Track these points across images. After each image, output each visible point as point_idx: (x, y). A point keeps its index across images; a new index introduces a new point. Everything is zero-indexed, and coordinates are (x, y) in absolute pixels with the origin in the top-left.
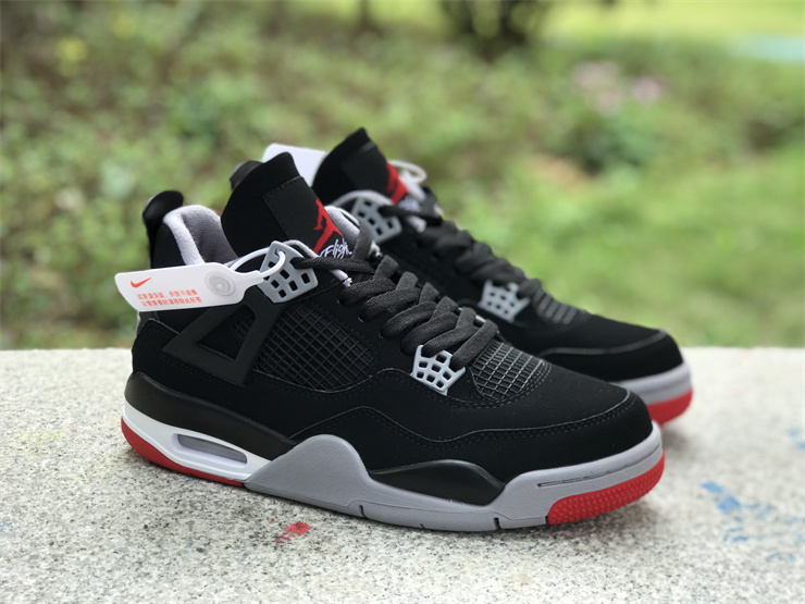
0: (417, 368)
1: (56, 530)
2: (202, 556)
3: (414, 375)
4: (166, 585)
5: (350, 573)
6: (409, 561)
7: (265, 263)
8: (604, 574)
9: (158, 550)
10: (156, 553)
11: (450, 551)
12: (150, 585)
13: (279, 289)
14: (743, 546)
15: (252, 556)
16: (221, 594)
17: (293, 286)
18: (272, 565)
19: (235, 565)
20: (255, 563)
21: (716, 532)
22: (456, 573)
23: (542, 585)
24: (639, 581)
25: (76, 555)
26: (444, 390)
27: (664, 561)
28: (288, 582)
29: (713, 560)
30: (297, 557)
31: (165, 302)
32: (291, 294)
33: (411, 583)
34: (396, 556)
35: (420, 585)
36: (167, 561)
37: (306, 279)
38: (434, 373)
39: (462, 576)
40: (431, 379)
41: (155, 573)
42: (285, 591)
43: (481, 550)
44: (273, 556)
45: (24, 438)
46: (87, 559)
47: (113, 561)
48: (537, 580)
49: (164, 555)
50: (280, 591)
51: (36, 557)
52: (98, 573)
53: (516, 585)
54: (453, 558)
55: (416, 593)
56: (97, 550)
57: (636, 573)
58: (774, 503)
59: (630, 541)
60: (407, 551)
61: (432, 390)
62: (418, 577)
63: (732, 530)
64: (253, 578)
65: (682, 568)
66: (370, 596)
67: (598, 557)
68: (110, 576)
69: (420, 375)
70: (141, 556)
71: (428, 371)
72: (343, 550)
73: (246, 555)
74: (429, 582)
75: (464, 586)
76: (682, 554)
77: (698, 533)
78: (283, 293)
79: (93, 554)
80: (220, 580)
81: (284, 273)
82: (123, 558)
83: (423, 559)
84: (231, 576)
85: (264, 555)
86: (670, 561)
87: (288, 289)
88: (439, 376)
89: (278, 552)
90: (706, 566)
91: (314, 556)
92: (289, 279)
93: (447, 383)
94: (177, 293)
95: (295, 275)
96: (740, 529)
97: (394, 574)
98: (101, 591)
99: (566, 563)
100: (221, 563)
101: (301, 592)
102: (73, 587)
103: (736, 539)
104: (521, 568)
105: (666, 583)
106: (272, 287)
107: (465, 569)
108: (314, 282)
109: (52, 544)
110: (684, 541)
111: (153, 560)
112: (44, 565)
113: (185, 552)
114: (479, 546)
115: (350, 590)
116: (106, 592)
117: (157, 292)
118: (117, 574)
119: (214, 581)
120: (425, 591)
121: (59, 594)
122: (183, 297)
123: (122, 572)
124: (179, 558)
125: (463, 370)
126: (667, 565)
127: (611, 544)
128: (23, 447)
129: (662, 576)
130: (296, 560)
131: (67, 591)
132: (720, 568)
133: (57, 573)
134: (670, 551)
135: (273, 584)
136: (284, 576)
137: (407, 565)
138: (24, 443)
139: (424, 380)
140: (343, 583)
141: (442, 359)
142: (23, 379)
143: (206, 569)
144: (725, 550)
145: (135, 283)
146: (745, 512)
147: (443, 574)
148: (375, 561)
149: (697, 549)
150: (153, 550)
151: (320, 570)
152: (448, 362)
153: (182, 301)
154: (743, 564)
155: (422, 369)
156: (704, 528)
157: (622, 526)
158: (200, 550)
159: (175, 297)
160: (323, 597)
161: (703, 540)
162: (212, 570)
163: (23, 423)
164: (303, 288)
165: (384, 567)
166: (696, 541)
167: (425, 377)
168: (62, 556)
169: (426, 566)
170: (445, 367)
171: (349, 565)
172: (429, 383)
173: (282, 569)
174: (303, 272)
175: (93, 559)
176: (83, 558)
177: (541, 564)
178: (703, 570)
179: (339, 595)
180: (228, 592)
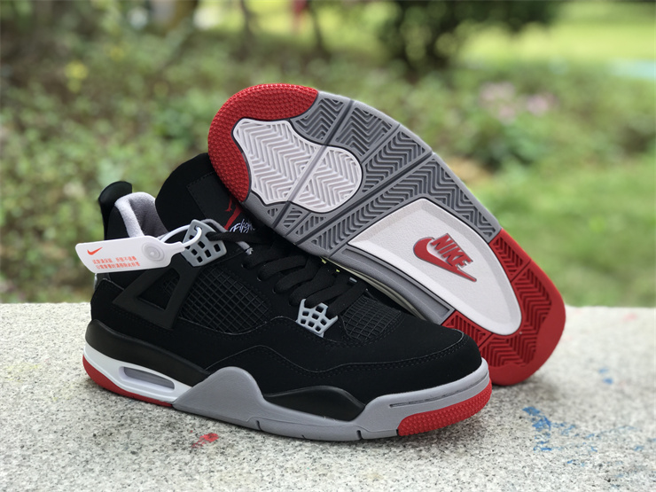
0: (301, 317)
1: (27, 437)
2: (134, 457)
3: (299, 321)
4: (105, 478)
5: (245, 471)
6: (290, 462)
7: (187, 236)
8: (437, 474)
9: (102, 452)
10: (100, 455)
11: (322, 456)
12: (93, 478)
13: (197, 256)
14: (547, 455)
15: (172, 458)
16: (145, 484)
17: (208, 253)
18: (186, 464)
19: (158, 464)
20: (174, 462)
21: (528, 443)
22: (325, 472)
23: (390, 481)
24: (463, 479)
25: (40, 455)
26: (321, 333)
27: (485, 465)
28: (197, 477)
29: (523, 464)
30: (206, 458)
31: (113, 266)
32: (206, 260)
33: (290, 478)
34: (281, 459)
35: (296, 480)
36: (107, 460)
37: (217, 248)
38: (314, 320)
39: (329, 474)
40: (311, 324)
41: (97, 469)
42: (194, 483)
43: (346, 455)
44: (188, 457)
45: (10, 369)
46: (48, 458)
47: (67, 460)
48: (385, 477)
49: (105, 456)
50: (190, 483)
51: (10, 456)
52: (55, 468)
53: (369, 481)
54: (325, 461)
55: (292, 485)
56: (55, 451)
57: (461, 473)
58: (577, 423)
59: (462, 450)
60: (290, 455)
61: (311, 333)
62: (296, 474)
63: (542, 443)
64: (171, 473)
65: (497, 469)
66: (257, 487)
67: (435, 461)
68: (63, 470)
69: (303, 322)
70: (88, 457)
71: (309, 318)
72: (242, 454)
73: (167, 456)
74: (303, 477)
75: (329, 481)
76: (500, 460)
77: (514, 444)
78: (200, 259)
79: (52, 454)
80: (146, 475)
81: (201, 244)
82: (75, 458)
83: (301, 461)
84: (154, 472)
85: (181, 457)
86: (489, 464)
87: (204, 256)
88: (317, 323)
89: (192, 454)
90: (516, 468)
91: (219, 458)
92: (205, 249)
93: (323, 328)
94: (121, 259)
95: (209, 246)
96: (548, 442)
97: (278, 472)
98: (56, 481)
99: (410, 465)
100: (148, 462)
101: (206, 484)
102: (35, 478)
103: (542, 449)
104: (375, 469)
105: (484, 480)
106: (192, 254)
107: (332, 469)
108: (224, 250)
109: (23, 447)
110: (502, 450)
111: (97, 460)
112: (15, 462)
113: (122, 454)
114: (345, 452)
115: (242, 483)
116: (59, 482)
117: (107, 258)
118: (69, 469)
119: (141, 475)
120: (299, 485)
121: (24, 483)
122: (127, 262)
123: (73, 468)
124: (116, 459)
125: (336, 318)
126: (486, 468)
127: (447, 452)
128: (9, 376)
129: (482, 475)
130: (205, 462)
131: (30, 481)
132: (527, 470)
133: (24, 468)
134: (491, 457)
135: (185, 478)
136: (194, 472)
137: (288, 465)
138: (10, 373)
139: (306, 325)
140: (238, 477)
141: (320, 310)
142: (15, 325)
143: (136, 467)
144: (533, 457)
145: (91, 251)
146: (554, 429)
147: (315, 472)
148: (265, 462)
149: (511, 456)
150: (98, 452)
151: (222, 468)
152: (324, 312)
153: (126, 265)
154: (545, 468)
155: (305, 317)
156: (520, 441)
157: (457, 439)
158: (133, 453)
159: (121, 262)
160: (222, 488)
161: (518, 450)
162: (140, 467)
163: (11, 358)
164: (215, 255)
165: (271, 467)
166: (512, 450)
167: (307, 323)
168: (29, 455)
169: (303, 466)
170: (322, 315)
171: (245, 465)
172: (310, 328)
173: (193, 468)
174: (215, 243)
175: (52, 458)
176: (44, 458)
177: (391, 465)
178: (514, 471)
179: (233, 486)
180: (151, 483)
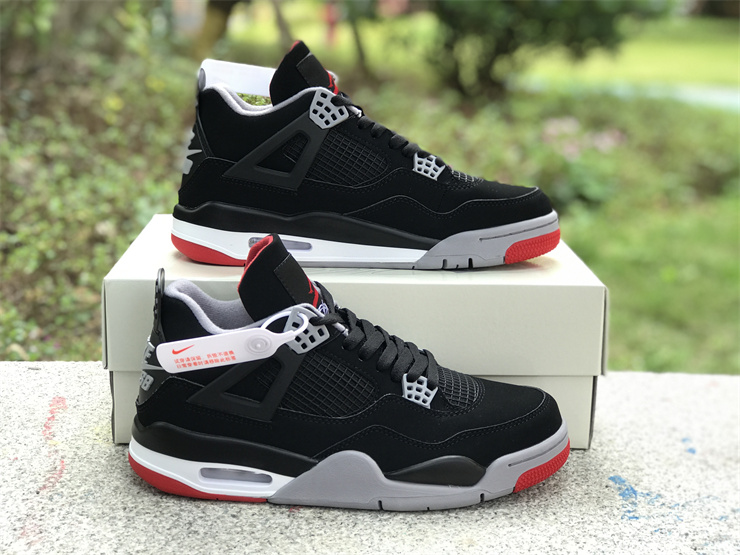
1: (127, 499)
2: (235, 520)
4: (210, 540)
5: (344, 535)
6: (387, 528)
7: (289, 323)
8: (530, 541)
9: (202, 515)
10: (201, 517)
11: (417, 521)
12: (198, 539)
13: (301, 342)
14: (634, 523)
15: (272, 521)
16: (250, 546)
17: (312, 339)
18: (287, 528)
19: (259, 527)
20: (274, 526)
21: (616, 512)
22: (421, 537)
23: (484, 547)
24: (554, 545)
25: (143, 517)
27: (576, 532)
28: (298, 540)
29: (612, 532)
30: (304, 523)
32: (311, 346)
33: (388, 543)
34: (378, 524)
35: (394, 544)
36: (210, 523)
37: (321, 333)
38: (418, 393)
39: (425, 539)
40: (417, 398)
41: (202, 531)
42: (297, 546)
43: (440, 521)
44: (287, 521)
45: (97, 431)
46: (152, 521)
47: (171, 522)
48: (480, 543)
49: (207, 519)
50: (293, 546)
51: (115, 518)
52: (160, 530)
53: (465, 547)
54: (419, 526)
55: (391, 550)
56: (158, 514)
57: (553, 540)
58: (662, 492)
59: (552, 518)
60: (385, 520)
62: (395, 539)
63: (629, 512)
64: (273, 536)
65: (587, 537)
66: (358, 551)
67: (525, 527)
68: (169, 532)
69: (410, 396)
70: (190, 519)
71: (414, 392)
72: (339, 518)
73: (267, 520)
74: (401, 542)
75: (427, 545)
76: (589, 527)
77: (602, 513)
78: (304, 346)
79: (155, 517)
80: (249, 537)
81: (306, 332)
82: (177, 520)
83: (397, 527)
84: (257, 535)
85: (280, 521)
86: (579, 532)
87: (308, 342)
89: (291, 518)
90: (605, 536)
91: (318, 523)
92: (309, 335)
95: (314, 331)
96: (635, 511)
97: (376, 537)
98: (164, 543)
99: (502, 532)
100: (250, 526)
101: (308, 547)
102: (143, 539)
103: (630, 518)
104: (469, 534)
105: (575, 548)
106: (296, 342)
107: (428, 534)
108: (327, 335)
109: (125, 509)
110: (591, 518)
111: (200, 522)
112: (120, 524)
113: (223, 517)
114: (439, 518)
115: (343, 546)
116: (167, 543)
118: (174, 531)
119: (245, 538)
120: (398, 549)
121: (133, 544)
123: (177, 530)
124: (218, 521)
125: (437, 389)
126: (577, 535)
127: (538, 520)
128: (97, 438)
129: (573, 543)
130: (304, 526)
131: (139, 542)
132: (616, 538)
133: (131, 530)
134: (581, 525)
135: (287, 541)
136: (295, 536)
137: (385, 530)
138: (98, 435)
140: (338, 541)
141: (420, 383)
142: (92, 385)
143: (239, 529)
144: (621, 525)
146: (640, 498)
147: (411, 537)
148: (362, 526)
149: (600, 524)
150: (200, 515)
151: (322, 532)
152: (425, 384)
154: (634, 536)
155: (410, 392)
156: (608, 509)
157: (546, 506)
158: (234, 516)
160: (324, 551)
161: (607, 518)
162: (242, 530)
163: (96, 419)
164: (320, 340)
165: (369, 531)
166: (600, 519)
167: (413, 397)
168: (133, 518)
169: (399, 531)
170: (424, 388)
171: (343, 529)
173: (294, 531)
174: (319, 328)
175: (157, 520)
176: (148, 520)
177: (484, 532)
178: (603, 539)
179: (335, 549)
180: (255, 545)
